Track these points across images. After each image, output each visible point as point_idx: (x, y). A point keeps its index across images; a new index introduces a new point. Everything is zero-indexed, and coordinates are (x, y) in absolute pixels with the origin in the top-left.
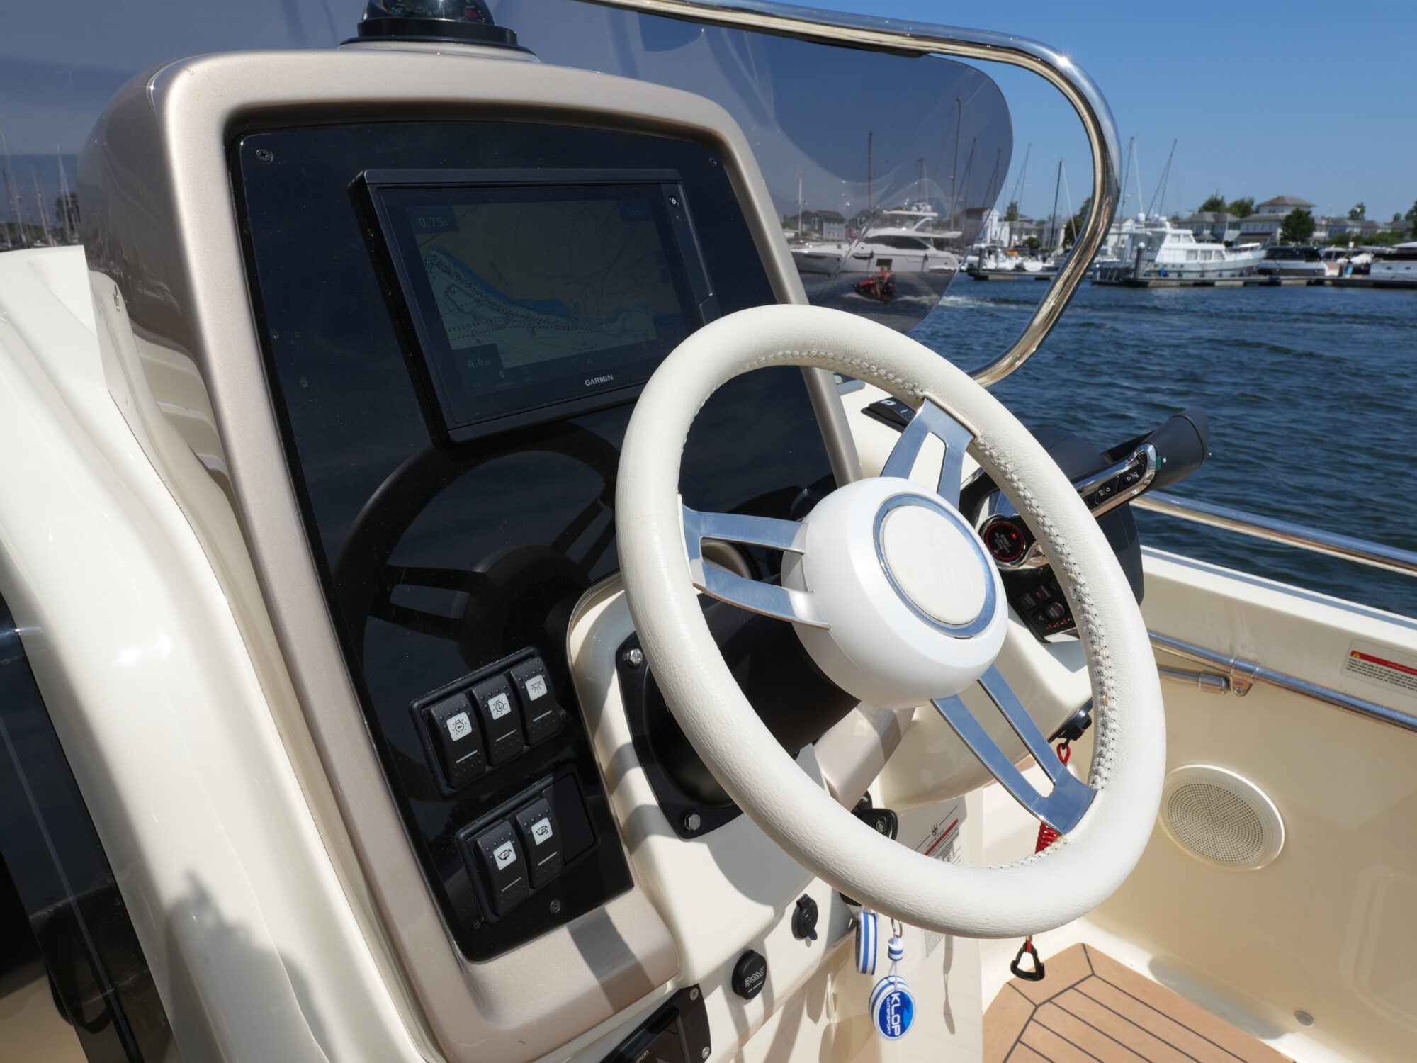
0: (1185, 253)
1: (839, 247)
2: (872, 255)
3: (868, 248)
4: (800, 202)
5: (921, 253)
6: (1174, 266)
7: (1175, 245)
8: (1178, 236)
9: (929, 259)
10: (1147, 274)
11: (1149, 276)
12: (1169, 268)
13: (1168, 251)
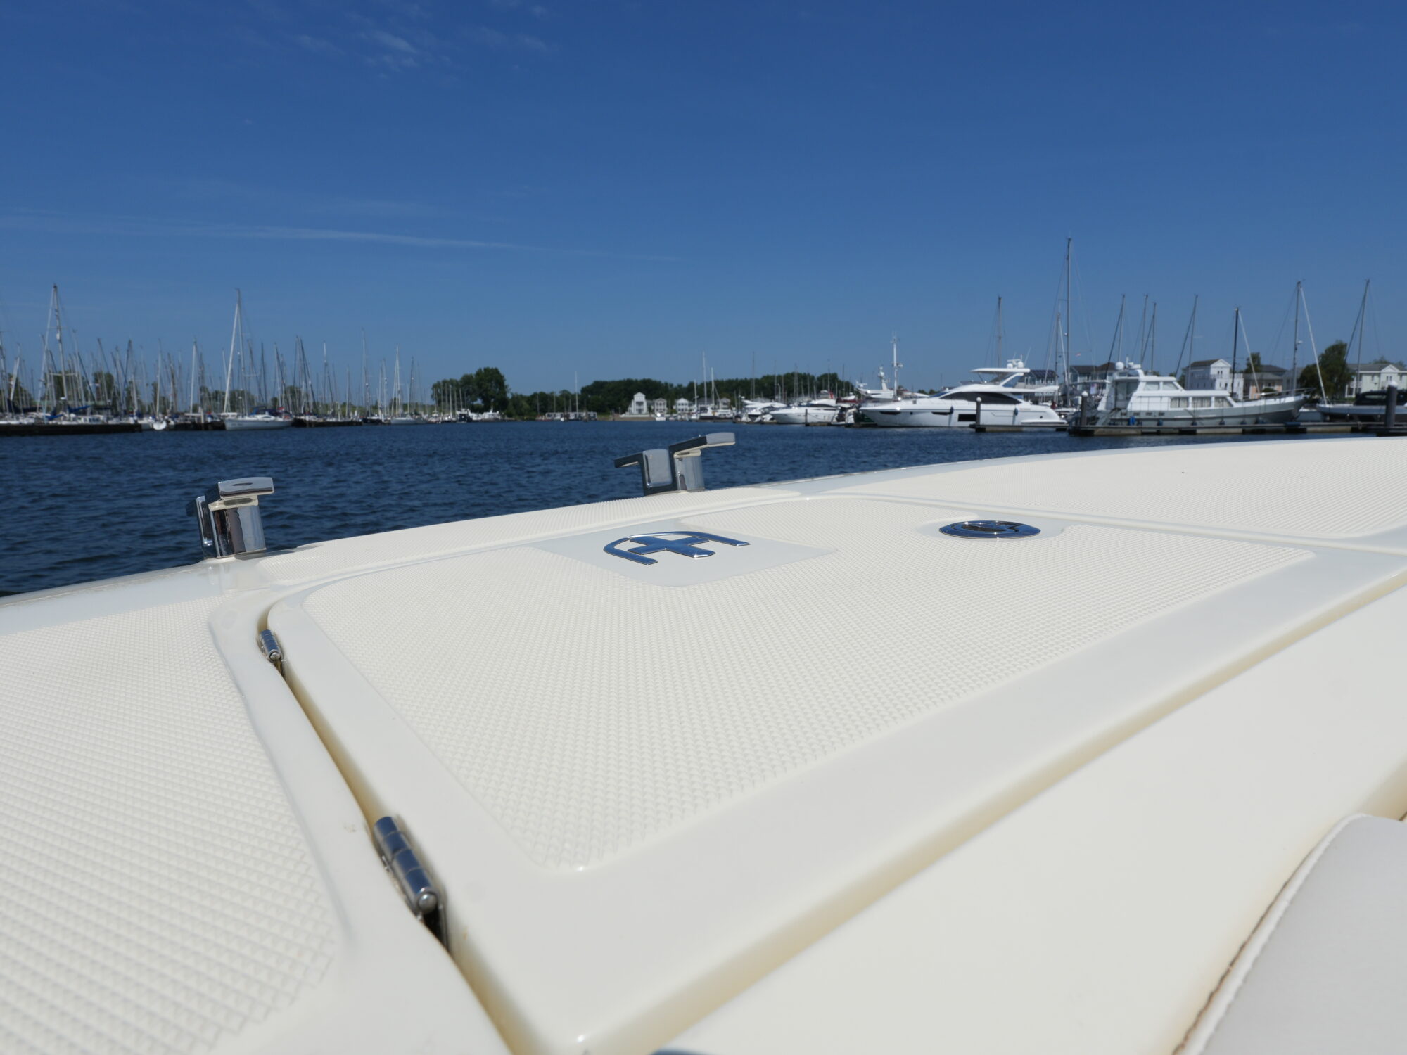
0: (1170, 400)
1: (915, 402)
2: (952, 411)
3: (945, 405)
4: (895, 365)
5: (1011, 407)
6: (1149, 413)
7: (1153, 391)
8: (1157, 383)
9: (1019, 413)
10: (1112, 422)
11: (1114, 424)
12: (1143, 416)
13: (1139, 399)
